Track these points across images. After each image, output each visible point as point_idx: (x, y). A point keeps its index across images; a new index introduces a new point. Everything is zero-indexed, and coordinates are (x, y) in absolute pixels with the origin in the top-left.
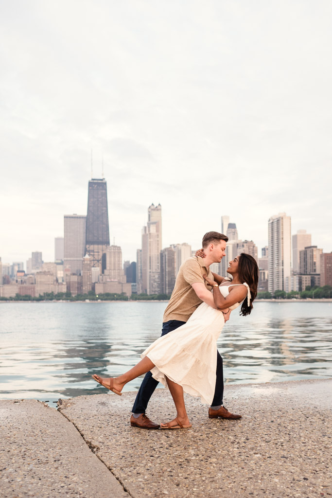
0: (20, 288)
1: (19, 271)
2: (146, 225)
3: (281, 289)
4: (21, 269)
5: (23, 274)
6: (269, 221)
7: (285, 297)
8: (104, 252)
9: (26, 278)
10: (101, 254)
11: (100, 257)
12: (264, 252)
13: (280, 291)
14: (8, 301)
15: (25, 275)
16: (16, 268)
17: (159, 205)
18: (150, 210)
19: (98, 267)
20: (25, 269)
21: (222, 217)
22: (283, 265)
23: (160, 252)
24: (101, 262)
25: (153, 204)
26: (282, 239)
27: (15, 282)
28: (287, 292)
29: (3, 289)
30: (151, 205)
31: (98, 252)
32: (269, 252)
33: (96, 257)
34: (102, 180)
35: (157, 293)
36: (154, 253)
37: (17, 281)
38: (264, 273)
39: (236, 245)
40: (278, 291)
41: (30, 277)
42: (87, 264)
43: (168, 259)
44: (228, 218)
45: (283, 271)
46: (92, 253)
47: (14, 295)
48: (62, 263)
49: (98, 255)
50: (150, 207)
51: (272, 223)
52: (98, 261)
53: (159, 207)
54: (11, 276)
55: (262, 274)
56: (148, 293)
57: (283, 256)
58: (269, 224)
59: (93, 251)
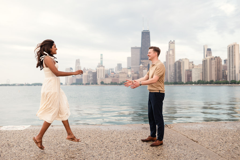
0: (112, 80)
1: (112, 72)
2: (168, 50)
3: (234, 79)
4: (113, 71)
5: (113, 73)
6: (228, 46)
7: (236, 83)
8: (149, 63)
9: (115, 75)
10: (147, 64)
11: (147, 65)
12: (225, 61)
13: (234, 81)
14: (107, 85)
15: (115, 74)
16: (111, 71)
17: (174, 41)
18: (170, 43)
19: (146, 70)
20: (114, 71)
21: (204, 46)
22: (235, 68)
23: (174, 62)
24: (147, 67)
25: (171, 41)
26: (235, 55)
27: (110, 77)
28: (237, 81)
29: (105, 80)
30: (170, 41)
31: (146, 63)
32: (228, 62)
33: (145, 65)
34: (147, 31)
35: (173, 81)
36: (172, 63)
37: (111, 76)
38: (225, 72)
39: (211, 59)
40: (233, 81)
41: (117, 75)
42: (141, 68)
43: (178, 66)
44: (206, 45)
45: (235, 71)
46: (143, 64)
47: (110, 82)
48: (130, 68)
49: (146, 64)
50: (169, 42)
51: (230, 48)
52: (146, 67)
53: (174, 42)
54: (109, 74)
55: (224, 72)
56: (169, 81)
57: (235, 64)
58: (228, 48)
59: (144, 63)
